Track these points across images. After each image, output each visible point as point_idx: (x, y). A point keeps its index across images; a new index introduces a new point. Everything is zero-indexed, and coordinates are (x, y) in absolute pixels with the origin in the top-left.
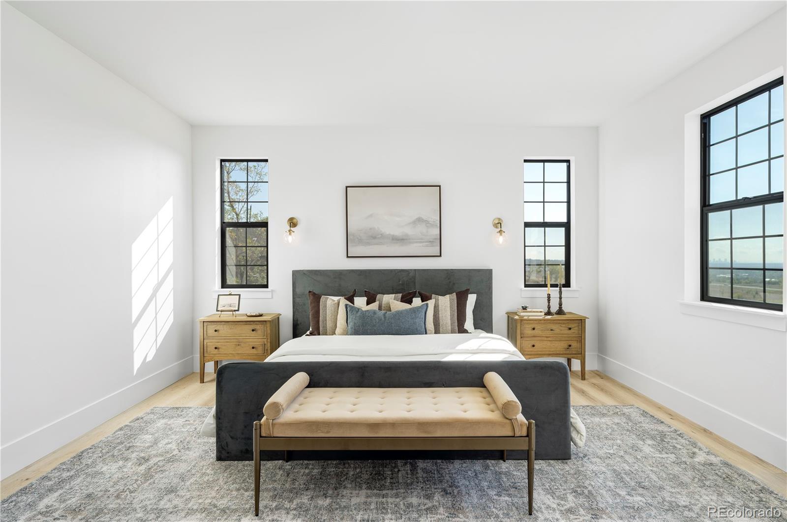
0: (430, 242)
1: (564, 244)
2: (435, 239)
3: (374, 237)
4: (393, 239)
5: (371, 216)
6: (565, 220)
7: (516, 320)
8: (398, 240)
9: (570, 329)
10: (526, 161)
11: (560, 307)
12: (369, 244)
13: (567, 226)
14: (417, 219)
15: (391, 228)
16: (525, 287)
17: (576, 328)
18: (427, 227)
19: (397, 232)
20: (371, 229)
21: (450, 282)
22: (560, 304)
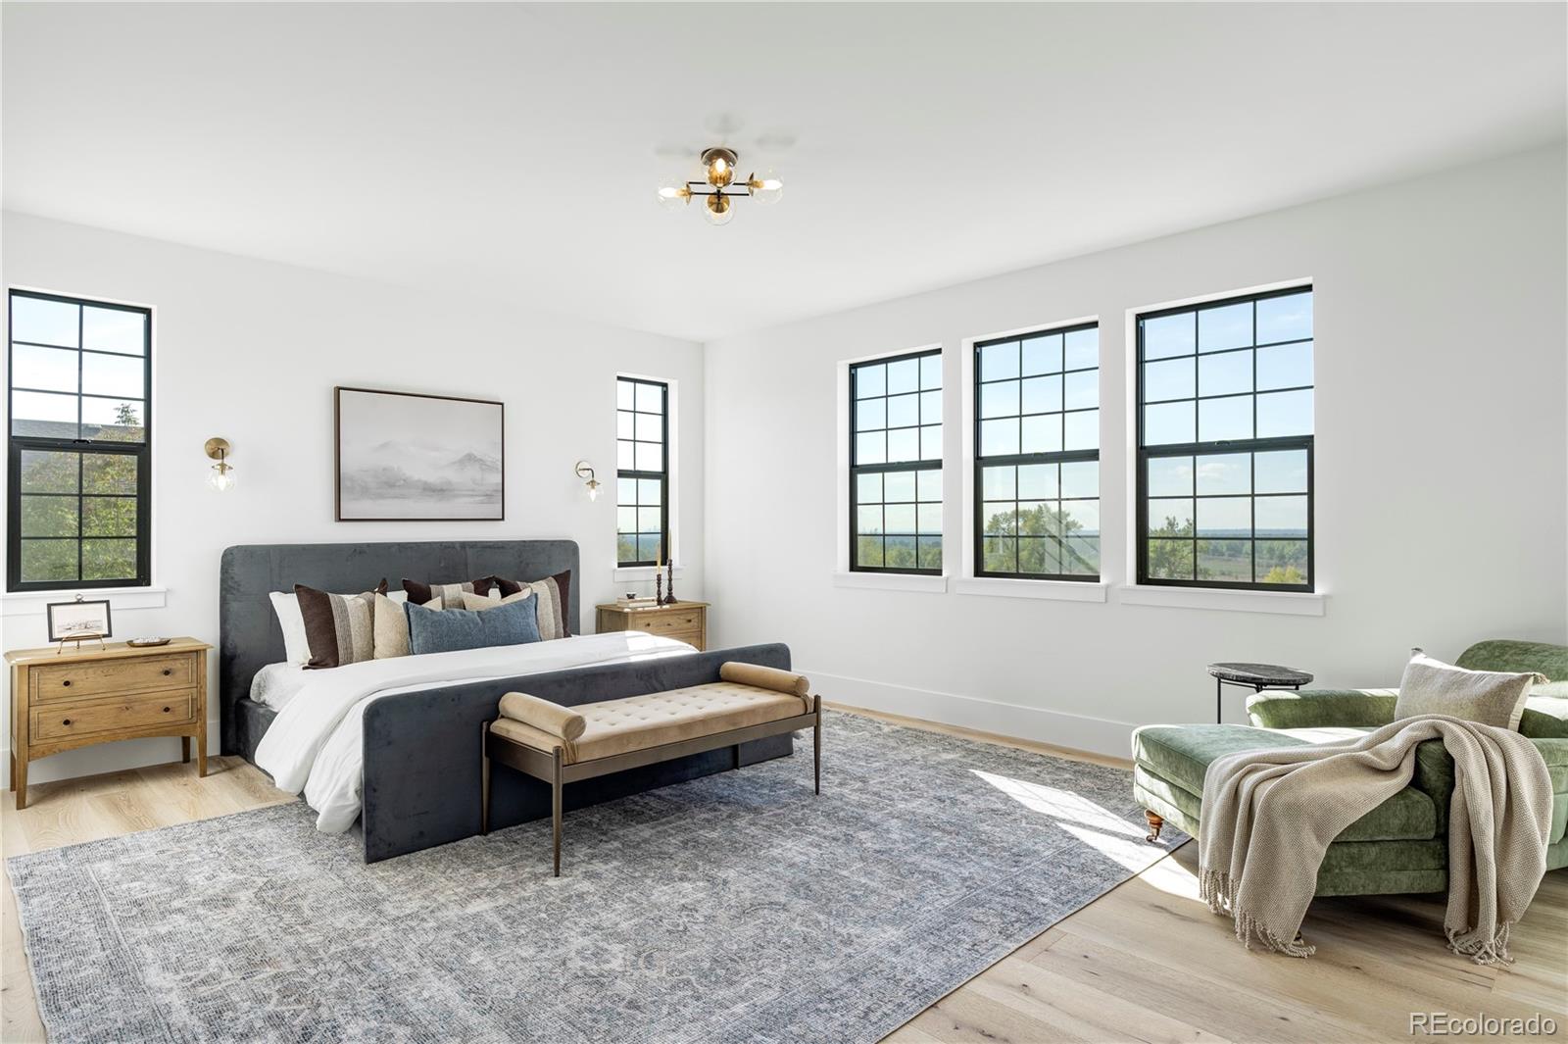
0: (487, 495)
1: (660, 504)
2: (496, 491)
3: (391, 484)
4: (424, 489)
5: (385, 446)
6: (659, 468)
7: (627, 613)
8: (434, 491)
9: (690, 621)
10: (619, 378)
11: (670, 593)
12: (381, 496)
13: (663, 476)
14: (466, 456)
15: (420, 470)
16: (619, 566)
17: (696, 620)
18: (483, 470)
19: (432, 477)
20: (384, 469)
21: (521, 562)
22: (670, 589)
